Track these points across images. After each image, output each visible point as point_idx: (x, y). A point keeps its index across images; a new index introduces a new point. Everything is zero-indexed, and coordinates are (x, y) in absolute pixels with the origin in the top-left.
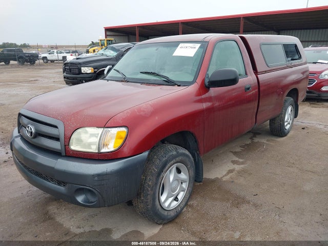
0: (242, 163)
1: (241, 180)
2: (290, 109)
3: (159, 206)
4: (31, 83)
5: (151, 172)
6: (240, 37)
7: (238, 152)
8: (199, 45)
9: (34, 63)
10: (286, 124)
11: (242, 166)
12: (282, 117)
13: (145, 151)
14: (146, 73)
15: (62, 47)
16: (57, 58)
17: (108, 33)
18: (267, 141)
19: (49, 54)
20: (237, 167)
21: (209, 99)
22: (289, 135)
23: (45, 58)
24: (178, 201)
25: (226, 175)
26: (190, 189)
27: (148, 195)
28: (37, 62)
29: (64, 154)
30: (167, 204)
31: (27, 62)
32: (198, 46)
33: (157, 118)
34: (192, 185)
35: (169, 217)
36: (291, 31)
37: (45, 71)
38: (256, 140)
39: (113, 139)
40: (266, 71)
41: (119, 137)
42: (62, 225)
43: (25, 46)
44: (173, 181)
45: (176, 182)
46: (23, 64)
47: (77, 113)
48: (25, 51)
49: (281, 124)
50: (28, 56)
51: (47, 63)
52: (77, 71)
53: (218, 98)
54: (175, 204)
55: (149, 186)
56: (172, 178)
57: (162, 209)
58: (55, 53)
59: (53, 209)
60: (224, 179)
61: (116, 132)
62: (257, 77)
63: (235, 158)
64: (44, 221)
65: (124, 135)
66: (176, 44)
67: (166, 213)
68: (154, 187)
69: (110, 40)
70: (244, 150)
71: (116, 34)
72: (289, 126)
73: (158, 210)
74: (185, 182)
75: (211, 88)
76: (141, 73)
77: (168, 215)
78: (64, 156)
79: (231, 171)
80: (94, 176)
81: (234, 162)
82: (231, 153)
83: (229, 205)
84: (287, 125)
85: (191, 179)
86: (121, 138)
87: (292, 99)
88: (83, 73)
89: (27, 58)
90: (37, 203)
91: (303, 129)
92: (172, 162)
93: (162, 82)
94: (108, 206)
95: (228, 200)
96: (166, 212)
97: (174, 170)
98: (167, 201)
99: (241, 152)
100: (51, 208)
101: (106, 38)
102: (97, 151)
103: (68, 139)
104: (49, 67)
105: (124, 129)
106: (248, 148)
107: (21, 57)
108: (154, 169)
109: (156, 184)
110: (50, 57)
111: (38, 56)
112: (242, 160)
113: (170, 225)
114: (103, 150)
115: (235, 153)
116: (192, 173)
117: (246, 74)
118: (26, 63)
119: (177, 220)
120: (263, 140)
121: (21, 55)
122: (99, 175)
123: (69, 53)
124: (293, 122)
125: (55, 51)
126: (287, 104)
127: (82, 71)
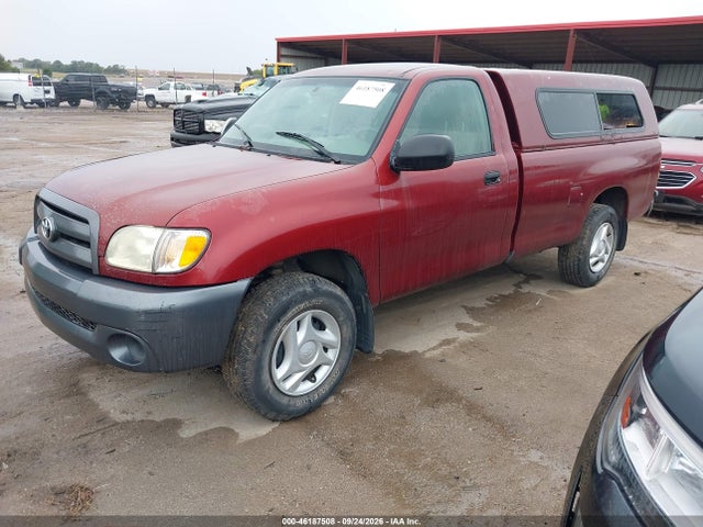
0: (478, 330)
1: (462, 361)
2: (604, 229)
3: (270, 385)
4: (113, 148)
5: (256, 320)
6: (489, 73)
7: (479, 309)
8: (391, 85)
9: (128, 107)
10: (592, 261)
11: (474, 335)
12: (582, 245)
13: (243, 278)
14: (286, 135)
15: (190, 75)
16: (173, 99)
17: (284, 51)
18: (550, 292)
19: (160, 89)
20: (463, 336)
21: (397, 194)
22: (599, 285)
23: (150, 98)
24: (314, 381)
25: (434, 349)
26: (343, 362)
27: (246, 360)
28: (134, 105)
29: (96, 271)
30: (288, 385)
31: (114, 103)
32: (389, 86)
33: (272, 219)
34: (346, 355)
35: (291, 408)
36: (615, 65)
37: (144, 124)
38: (526, 289)
39: (178, 250)
40: (543, 147)
41: (189, 247)
42: (98, 405)
43: (116, 70)
44: (304, 342)
45: (310, 345)
46: (105, 107)
47: (126, 198)
48: (112, 80)
49: (579, 260)
50: (117, 92)
51: (154, 107)
52: (196, 127)
53: (417, 191)
54: (308, 386)
55: (249, 344)
56: (301, 336)
57: (276, 392)
58: (172, 90)
59: (88, 378)
60: (428, 355)
61: (185, 238)
62: (519, 158)
63: (467, 320)
64: (67, 396)
65: (201, 245)
66: (350, 81)
67: (285, 401)
68: (259, 348)
69: (284, 67)
70: (492, 306)
71: (301, 54)
72: (600, 266)
73: (268, 391)
74: (333, 347)
75: (402, 172)
76: (278, 133)
77: (289, 405)
78: (96, 276)
79: (447, 342)
80: (138, 313)
81: (460, 326)
82: (463, 310)
83: (418, 401)
84: (596, 263)
85: (347, 344)
86: (195, 249)
87: (611, 210)
88: (208, 133)
89: (114, 96)
90: (63, 366)
91: (636, 274)
92: (302, 306)
93: (311, 155)
94: (167, 372)
95: (421, 392)
96: (287, 399)
97: (307, 322)
98: (290, 379)
99: (484, 308)
100: (85, 375)
101: (278, 61)
102: (150, 270)
103: (104, 244)
104: (157, 117)
105: (203, 235)
106: (503, 303)
107: (102, 93)
108: (261, 315)
109: (264, 342)
110: (160, 96)
111: (135, 94)
112: (479, 324)
113: (294, 424)
114: (162, 269)
115: (471, 311)
116: (348, 333)
117: (493, 149)
118: (111, 106)
119: (308, 418)
120: (540, 290)
121: (101, 88)
122: (148, 313)
123: (202, 89)
124: (611, 258)
125: (172, 84)
126: (596, 219)
127: (207, 128)
